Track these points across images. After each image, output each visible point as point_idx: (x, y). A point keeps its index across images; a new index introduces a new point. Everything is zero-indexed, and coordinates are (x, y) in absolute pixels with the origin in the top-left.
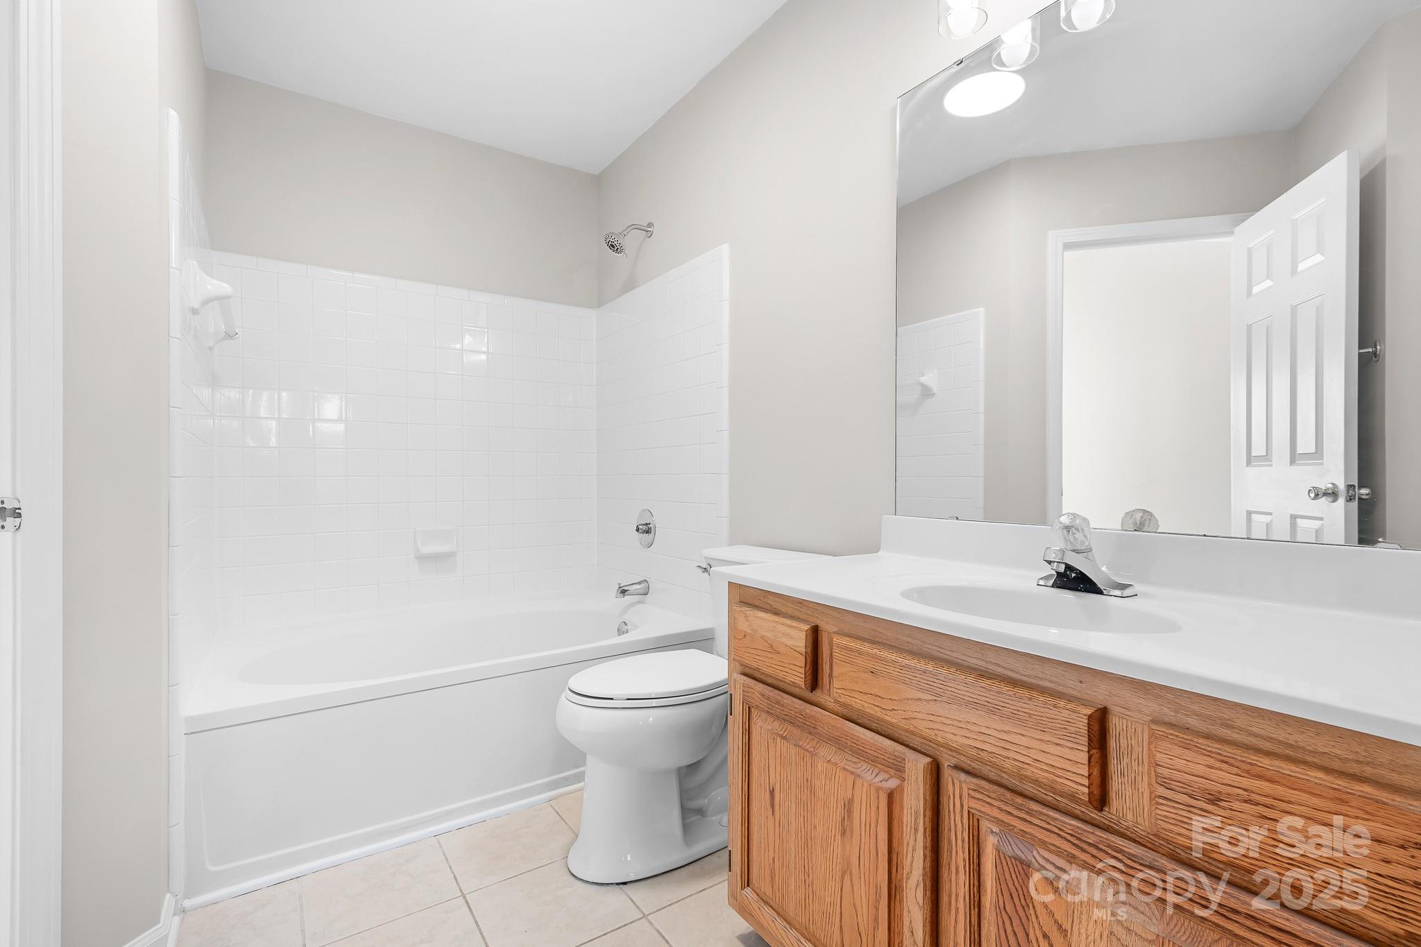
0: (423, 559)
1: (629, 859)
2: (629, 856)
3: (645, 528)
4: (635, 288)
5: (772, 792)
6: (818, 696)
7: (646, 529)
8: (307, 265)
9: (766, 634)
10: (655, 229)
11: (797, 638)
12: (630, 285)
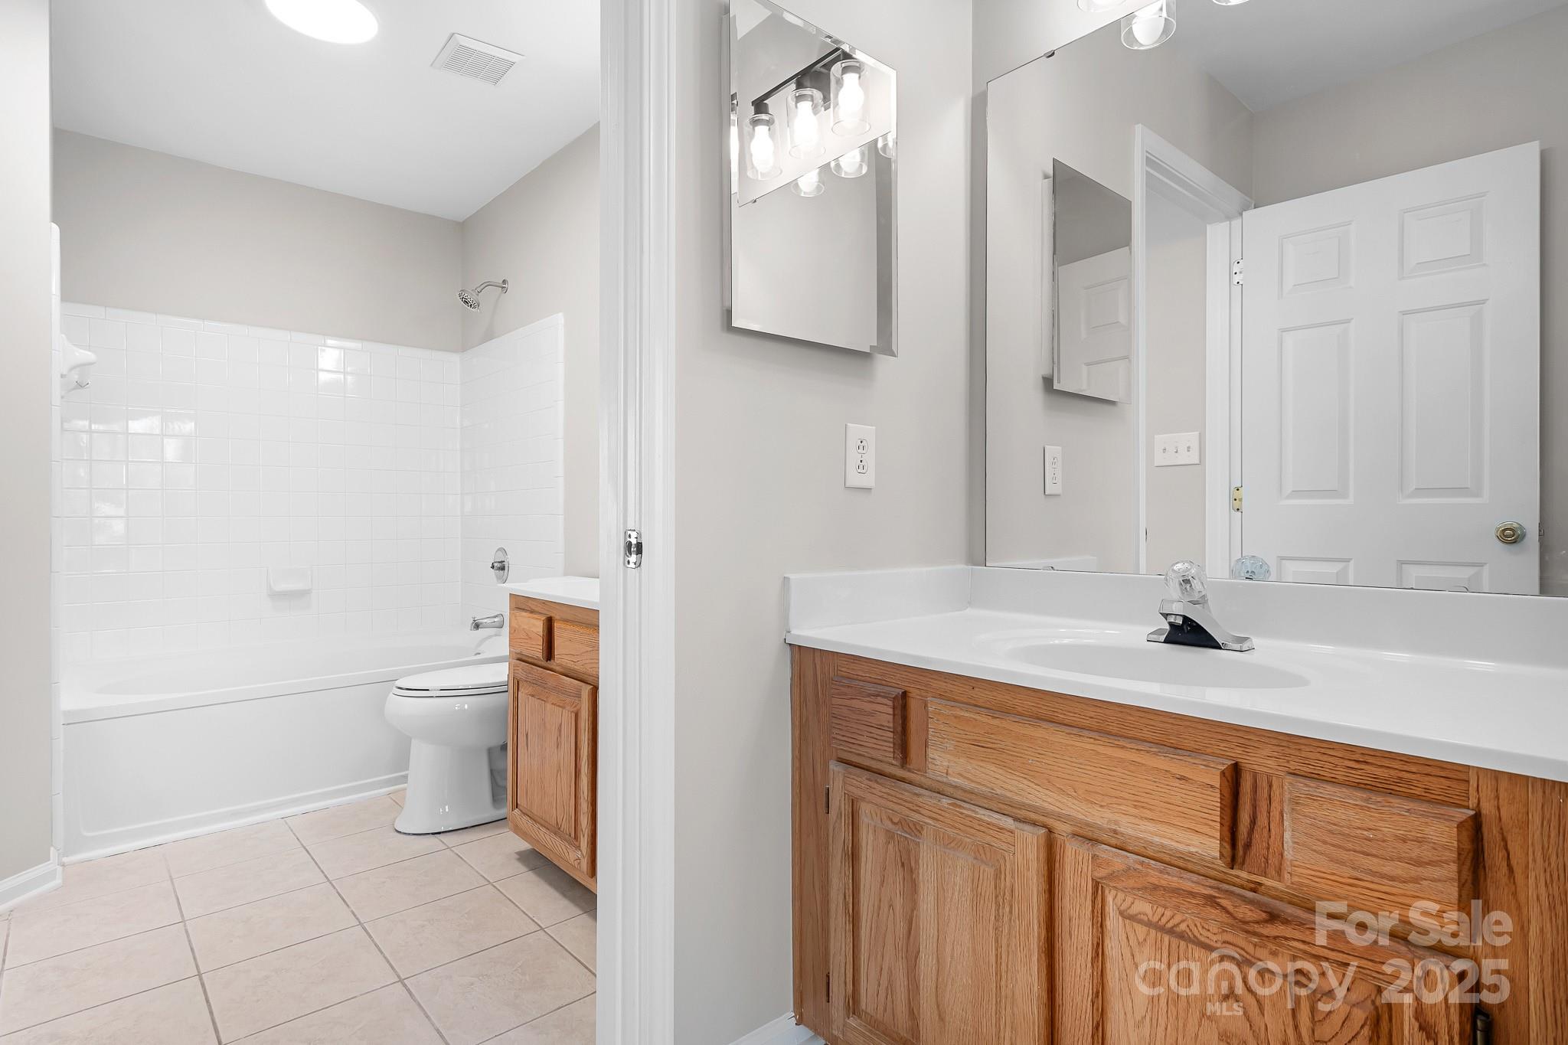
0: (276, 596)
1: (447, 810)
2: (447, 807)
3: (499, 565)
4: (493, 339)
5: (527, 735)
6: (552, 664)
7: (501, 567)
8: (156, 313)
9: (525, 627)
10: (510, 286)
11: (538, 627)
12: (489, 335)
